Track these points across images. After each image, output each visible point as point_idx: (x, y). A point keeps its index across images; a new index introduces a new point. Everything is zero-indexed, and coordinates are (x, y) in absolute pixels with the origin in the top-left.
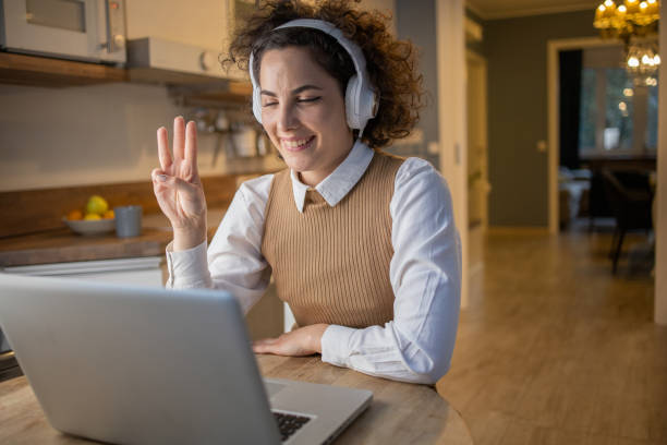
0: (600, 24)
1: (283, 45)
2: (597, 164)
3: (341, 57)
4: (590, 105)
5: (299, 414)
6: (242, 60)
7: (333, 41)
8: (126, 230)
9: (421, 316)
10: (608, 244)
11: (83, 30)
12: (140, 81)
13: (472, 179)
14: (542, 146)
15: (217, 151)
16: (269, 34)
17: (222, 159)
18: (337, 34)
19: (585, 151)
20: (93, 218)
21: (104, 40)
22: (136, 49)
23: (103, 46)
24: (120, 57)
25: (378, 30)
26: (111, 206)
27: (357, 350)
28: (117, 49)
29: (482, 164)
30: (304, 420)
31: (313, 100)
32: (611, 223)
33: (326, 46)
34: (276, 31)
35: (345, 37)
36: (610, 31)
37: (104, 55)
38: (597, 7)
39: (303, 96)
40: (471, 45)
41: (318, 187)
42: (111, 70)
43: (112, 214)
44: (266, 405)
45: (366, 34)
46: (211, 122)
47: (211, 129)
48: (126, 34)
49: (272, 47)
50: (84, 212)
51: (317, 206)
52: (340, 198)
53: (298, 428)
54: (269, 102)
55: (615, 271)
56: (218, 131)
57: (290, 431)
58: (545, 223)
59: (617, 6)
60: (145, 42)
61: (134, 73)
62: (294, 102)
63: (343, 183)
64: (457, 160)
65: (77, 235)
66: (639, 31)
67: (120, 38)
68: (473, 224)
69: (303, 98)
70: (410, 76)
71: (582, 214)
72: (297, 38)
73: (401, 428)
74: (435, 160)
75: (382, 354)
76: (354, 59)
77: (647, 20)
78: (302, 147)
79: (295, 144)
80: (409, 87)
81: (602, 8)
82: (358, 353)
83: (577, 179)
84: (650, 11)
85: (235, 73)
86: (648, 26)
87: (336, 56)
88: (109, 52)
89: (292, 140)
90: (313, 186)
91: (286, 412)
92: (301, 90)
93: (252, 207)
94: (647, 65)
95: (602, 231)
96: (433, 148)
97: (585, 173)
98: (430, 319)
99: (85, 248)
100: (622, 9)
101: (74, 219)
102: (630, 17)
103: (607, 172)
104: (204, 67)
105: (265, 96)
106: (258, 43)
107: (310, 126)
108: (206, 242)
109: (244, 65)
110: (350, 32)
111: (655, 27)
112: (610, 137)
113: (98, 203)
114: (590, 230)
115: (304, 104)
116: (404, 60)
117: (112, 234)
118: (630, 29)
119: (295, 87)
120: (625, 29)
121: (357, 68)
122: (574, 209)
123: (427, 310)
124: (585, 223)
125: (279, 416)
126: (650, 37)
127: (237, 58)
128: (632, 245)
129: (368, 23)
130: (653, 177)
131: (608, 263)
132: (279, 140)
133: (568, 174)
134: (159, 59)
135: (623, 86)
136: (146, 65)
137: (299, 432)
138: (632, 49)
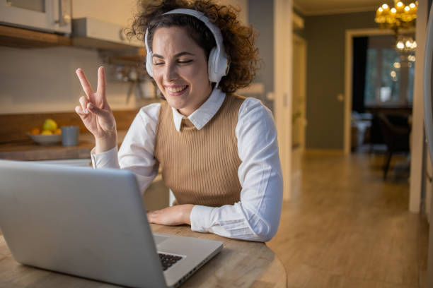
0: (379, 20)
1: (169, 25)
2: (376, 110)
3: (207, 34)
4: (372, 73)
5: (175, 255)
6: (140, 33)
7: (202, 24)
8: (69, 141)
9: (260, 198)
10: (382, 161)
11: (44, 11)
12: (80, 47)
13: (295, 117)
14: (340, 97)
15: (129, 94)
16: (160, 17)
17: (133, 99)
18: (205, 20)
19: (369, 102)
20: (47, 133)
21: (57, 18)
22: (78, 25)
23: (56, 22)
24: (67, 29)
25: (231, 18)
26: (59, 126)
27: (217, 223)
28: (65, 24)
29: (302, 108)
30: (178, 259)
31: (188, 62)
32: (383, 148)
33: (197, 27)
34: (165, 16)
35: (210, 21)
36: (386, 25)
37: (57, 28)
38: (377, 9)
39: (182, 59)
40: (296, 31)
41: (189, 117)
42: (61, 38)
43: (59, 132)
44: (154, 249)
45: (224, 20)
46: (126, 74)
47: (126, 79)
48: (71, 15)
49: (162, 26)
50: (41, 130)
51: (189, 129)
52: (204, 125)
53: (174, 263)
54: (158, 62)
55: (385, 178)
56: (130, 81)
57: (169, 265)
58: (341, 147)
59: (391, 8)
60: (84, 20)
61: (76, 41)
62: (175, 62)
63: (206, 114)
64: (285, 104)
65: (37, 144)
66: (404, 25)
67: (67, 17)
68: (295, 146)
69: (181, 60)
70: (251, 49)
71: (366, 142)
72: (179, 21)
73: (240, 264)
74: (270, 104)
75: (236, 224)
76: (216, 36)
77: (409, 18)
78: (180, 93)
79: (174, 90)
80: (250, 56)
81: (380, 10)
82: (218, 225)
83: (363, 120)
84: (411, 13)
85: (135, 41)
86: (410, 22)
87: (204, 33)
88: (60, 26)
89: (173, 87)
90: (186, 116)
91: (166, 254)
92: (180, 55)
93: (148, 126)
94: (409, 48)
95: (378, 153)
96: (270, 96)
97: (368, 116)
98: (265, 199)
99: (42, 152)
100: (393, 11)
101: (35, 134)
102: (399, 16)
103: (382, 115)
104: (122, 38)
105: (155, 58)
106: (152, 23)
107: (186, 79)
108: (117, 147)
109: (141, 37)
110: (214, 19)
111: (413, 23)
112: (385, 94)
113: (51, 124)
114: (370, 152)
115: (182, 64)
116: (247, 38)
117: (59, 144)
118: (398, 23)
119: (177, 53)
120: (395, 24)
121: (217, 42)
122: (361, 138)
123: (263, 194)
124: (367, 147)
125: (161, 256)
126: (411, 30)
127: (137, 32)
128: (396, 162)
129: (225, 13)
130: (410, 119)
131: (381, 174)
132: (164, 87)
133: (357, 116)
134: (93, 31)
135: (393, 61)
136: (84, 36)
137: (174, 265)
138: (399, 37)
